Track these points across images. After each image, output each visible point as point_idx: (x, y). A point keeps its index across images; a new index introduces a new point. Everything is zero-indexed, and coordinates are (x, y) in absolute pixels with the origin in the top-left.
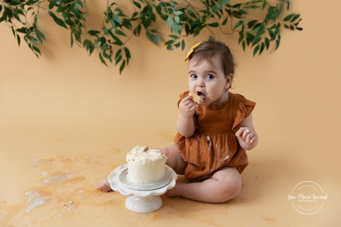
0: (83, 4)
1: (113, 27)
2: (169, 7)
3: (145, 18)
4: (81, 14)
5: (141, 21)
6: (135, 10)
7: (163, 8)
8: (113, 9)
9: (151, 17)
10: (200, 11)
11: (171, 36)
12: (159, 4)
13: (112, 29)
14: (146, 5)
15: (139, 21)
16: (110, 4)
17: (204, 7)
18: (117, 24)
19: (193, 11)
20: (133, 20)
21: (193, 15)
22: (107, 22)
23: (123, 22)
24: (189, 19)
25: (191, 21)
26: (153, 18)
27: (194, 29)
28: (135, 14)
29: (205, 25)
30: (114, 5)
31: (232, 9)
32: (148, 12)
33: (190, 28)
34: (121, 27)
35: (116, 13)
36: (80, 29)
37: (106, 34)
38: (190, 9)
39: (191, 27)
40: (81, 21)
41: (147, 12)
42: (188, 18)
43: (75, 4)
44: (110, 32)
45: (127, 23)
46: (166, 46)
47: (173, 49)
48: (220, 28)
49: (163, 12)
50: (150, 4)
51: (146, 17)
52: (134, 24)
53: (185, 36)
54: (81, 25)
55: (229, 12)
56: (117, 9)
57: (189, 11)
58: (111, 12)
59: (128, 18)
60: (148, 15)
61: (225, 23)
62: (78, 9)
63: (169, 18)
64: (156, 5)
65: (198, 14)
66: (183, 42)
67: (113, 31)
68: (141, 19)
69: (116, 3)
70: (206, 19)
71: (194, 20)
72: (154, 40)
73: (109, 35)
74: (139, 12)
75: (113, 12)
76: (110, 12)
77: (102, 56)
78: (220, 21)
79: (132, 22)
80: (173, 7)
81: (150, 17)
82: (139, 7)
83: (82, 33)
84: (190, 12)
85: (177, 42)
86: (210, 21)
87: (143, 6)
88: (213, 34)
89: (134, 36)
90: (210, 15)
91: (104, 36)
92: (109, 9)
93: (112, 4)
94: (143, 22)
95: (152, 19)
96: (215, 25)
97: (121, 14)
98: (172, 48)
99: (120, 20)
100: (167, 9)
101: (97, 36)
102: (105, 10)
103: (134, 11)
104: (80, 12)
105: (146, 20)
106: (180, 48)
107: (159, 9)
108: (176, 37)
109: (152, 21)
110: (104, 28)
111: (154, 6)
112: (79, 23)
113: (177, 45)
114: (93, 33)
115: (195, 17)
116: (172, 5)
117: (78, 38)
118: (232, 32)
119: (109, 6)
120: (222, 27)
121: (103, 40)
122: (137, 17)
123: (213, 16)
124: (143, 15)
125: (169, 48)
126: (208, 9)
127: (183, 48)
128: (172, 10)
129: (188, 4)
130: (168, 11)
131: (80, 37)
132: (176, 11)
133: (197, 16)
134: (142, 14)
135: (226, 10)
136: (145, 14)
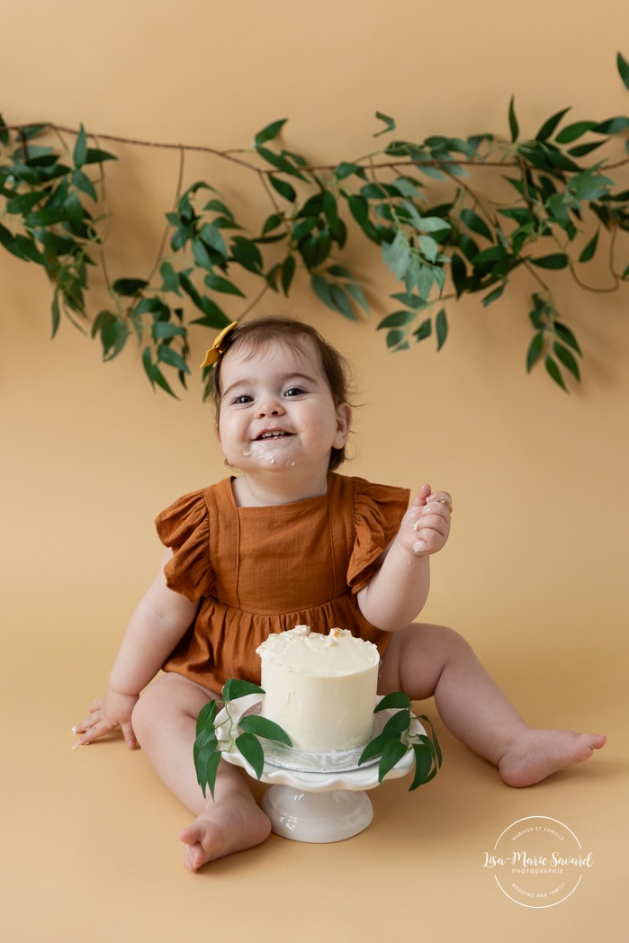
0: (98, 187)
1: (197, 264)
2: (396, 201)
3: (309, 236)
4: (87, 222)
5: (295, 244)
6: (277, 208)
7: (374, 202)
8: (199, 202)
9: (330, 230)
10: (503, 212)
11: (399, 297)
12: (362, 190)
13: (190, 270)
14: (315, 190)
15: (289, 245)
16: (186, 186)
17: (518, 201)
18: (213, 253)
19: (479, 212)
20: (264, 240)
21: (479, 226)
22: (175, 249)
23: (233, 249)
24: (464, 241)
25: (472, 250)
26: (340, 235)
27: (484, 275)
28: (276, 220)
29: (522, 260)
30: (201, 191)
31: (614, 205)
32: (322, 216)
33: (470, 273)
34: (224, 267)
35: (207, 218)
36: (82, 271)
37: (168, 287)
38: (466, 203)
39: (474, 271)
40: (89, 246)
41: (316, 215)
42: (460, 236)
43: (68, 185)
44: (184, 282)
45: (247, 254)
46: (385, 332)
47: (406, 346)
48: (572, 270)
49: (377, 220)
50: (329, 188)
51: (315, 233)
52: (272, 256)
53: (448, 297)
54: (87, 259)
55: (603, 214)
56: (214, 205)
57: (463, 213)
58: (193, 212)
59: (249, 237)
60: (320, 225)
61: (589, 253)
62: (79, 204)
63: (397, 241)
64: (349, 193)
65: (497, 225)
66: (442, 318)
67: (198, 279)
68: (294, 237)
69: (209, 182)
70: (527, 240)
71: (483, 244)
72: (341, 301)
73: (181, 290)
74: (288, 215)
75: (198, 212)
76: (188, 215)
77: (154, 359)
78: (574, 249)
79: (263, 249)
80: (410, 199)
81: (326, 232)
82: (291, 196)
83: (89, 284)
84: (468, 216)
85: (420, 317)
86: (538, 247)
87: (304, 193)
88: (546, 288)
89: (270, 291)
90: (541, 230)
91: (161, 295)
92: (184, 202)
93: (195, 188)
94: (300, 248)
95: (333, 237)
96: (556, 262)
97: (226, 222)
98: (403, 341)
99: (224, 241)
100: (393, 211)
101: (139, 295)
102: (170, 204)
103: (274, 212)
104: (87, 215)
105: (313, 241)
106: (433, 339)
107: (359, 206)
108: (418, 302)
109: (335, 245)
110: (165, 269)
111: (343, 194)
112: (80, 255)
113: (423, 333)
114: (129, 287)
115: (488, 235)
116: (405, 194)
117: (75, 301)
118: (614, 285)
119: (183, 191)
120: (580, 268)
121: (160, 310)
122: (281, 229)
123: (548, 232)
124: (303, 225)
125: (393, 340)
126: (531, 205)
127: (441, 341)
128: (408, 215)
129: (457, 185)
130: (396, 218)
131: (81, 298)
132: (425, 215)
133: (494, 231)
134: (300, 221)
135: (593, 206)
136: (311, 220)
